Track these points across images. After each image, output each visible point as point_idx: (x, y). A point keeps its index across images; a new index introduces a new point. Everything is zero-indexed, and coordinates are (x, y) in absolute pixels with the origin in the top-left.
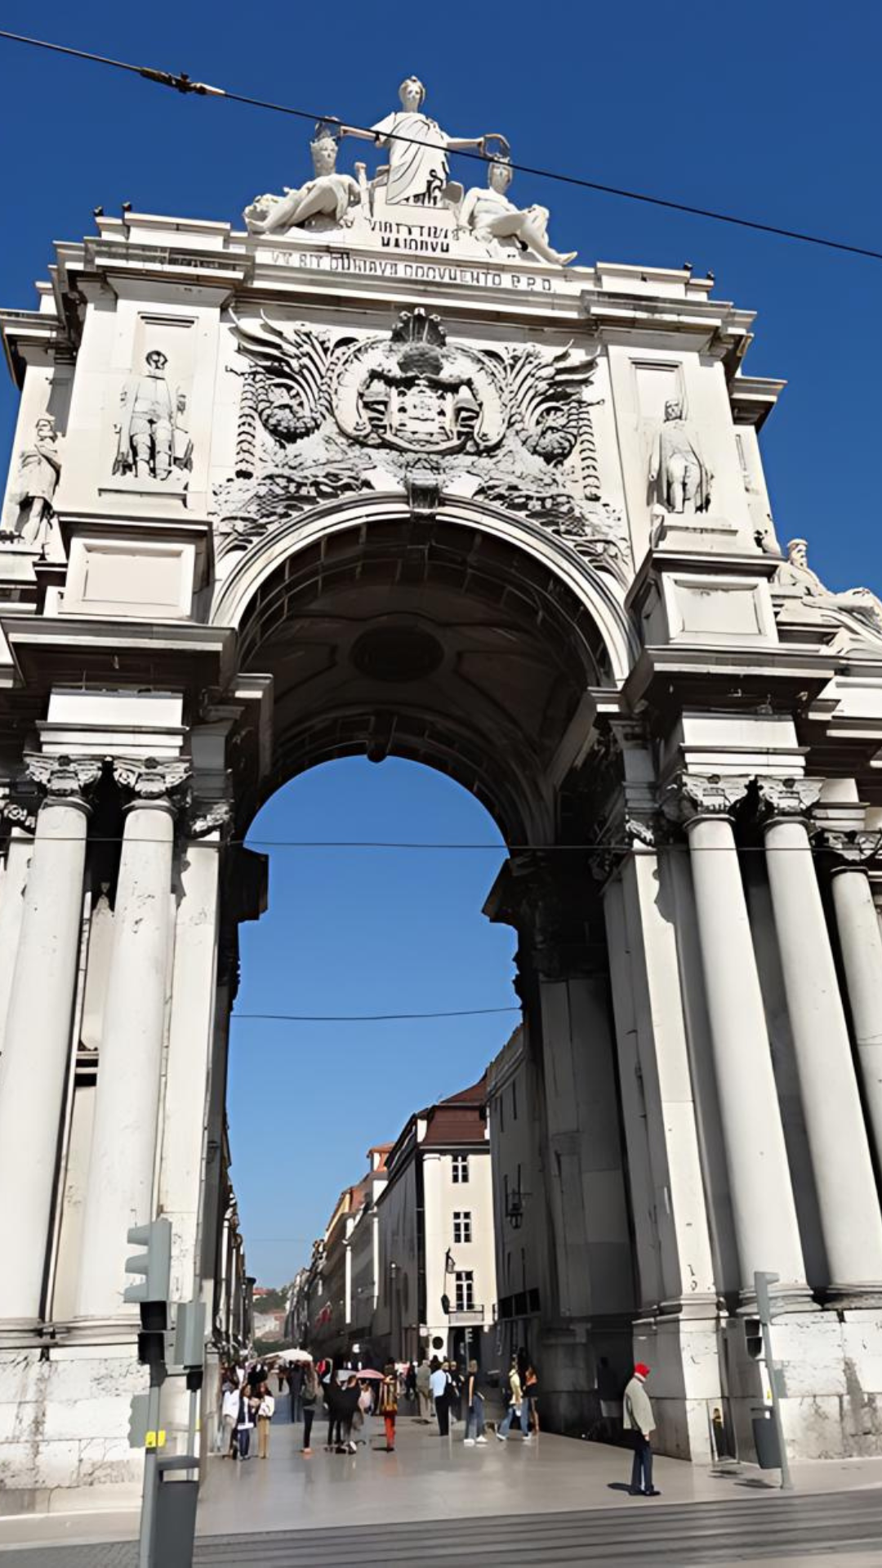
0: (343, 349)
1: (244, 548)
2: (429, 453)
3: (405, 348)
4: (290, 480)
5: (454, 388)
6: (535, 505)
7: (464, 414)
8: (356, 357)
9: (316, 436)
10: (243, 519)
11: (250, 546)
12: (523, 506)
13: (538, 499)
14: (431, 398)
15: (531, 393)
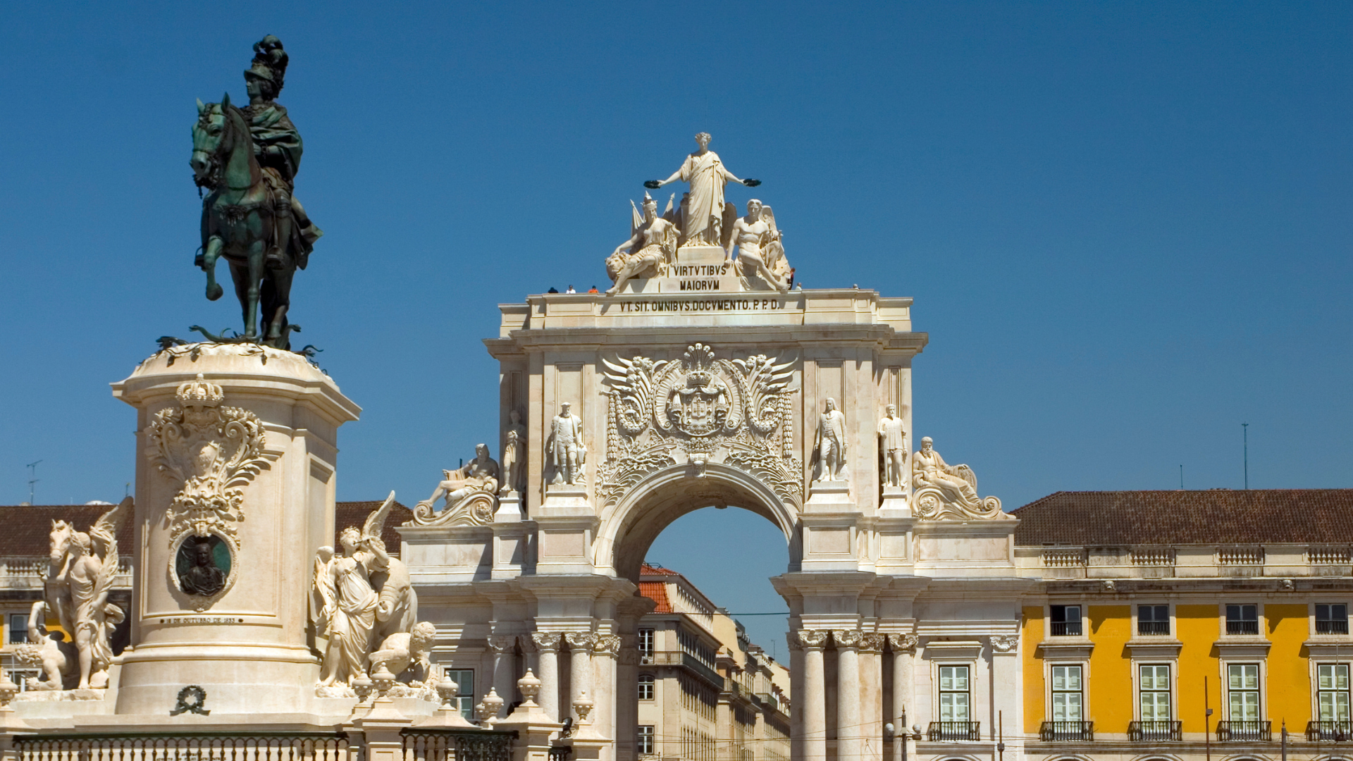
0: (659, 373)
1: (613, 503)
2: (702, 437)
3: (690, 373)
4: (634, 462)
5: (716, 396)
6: (756, 465)
7: (720, 415)
8: (667, 377)
9: (646, 432)
10: (613, 486)
11: (616, 502)
12: (749, 466)
13: (758, 461)
14: (704, 406)
15: (758, 390)
